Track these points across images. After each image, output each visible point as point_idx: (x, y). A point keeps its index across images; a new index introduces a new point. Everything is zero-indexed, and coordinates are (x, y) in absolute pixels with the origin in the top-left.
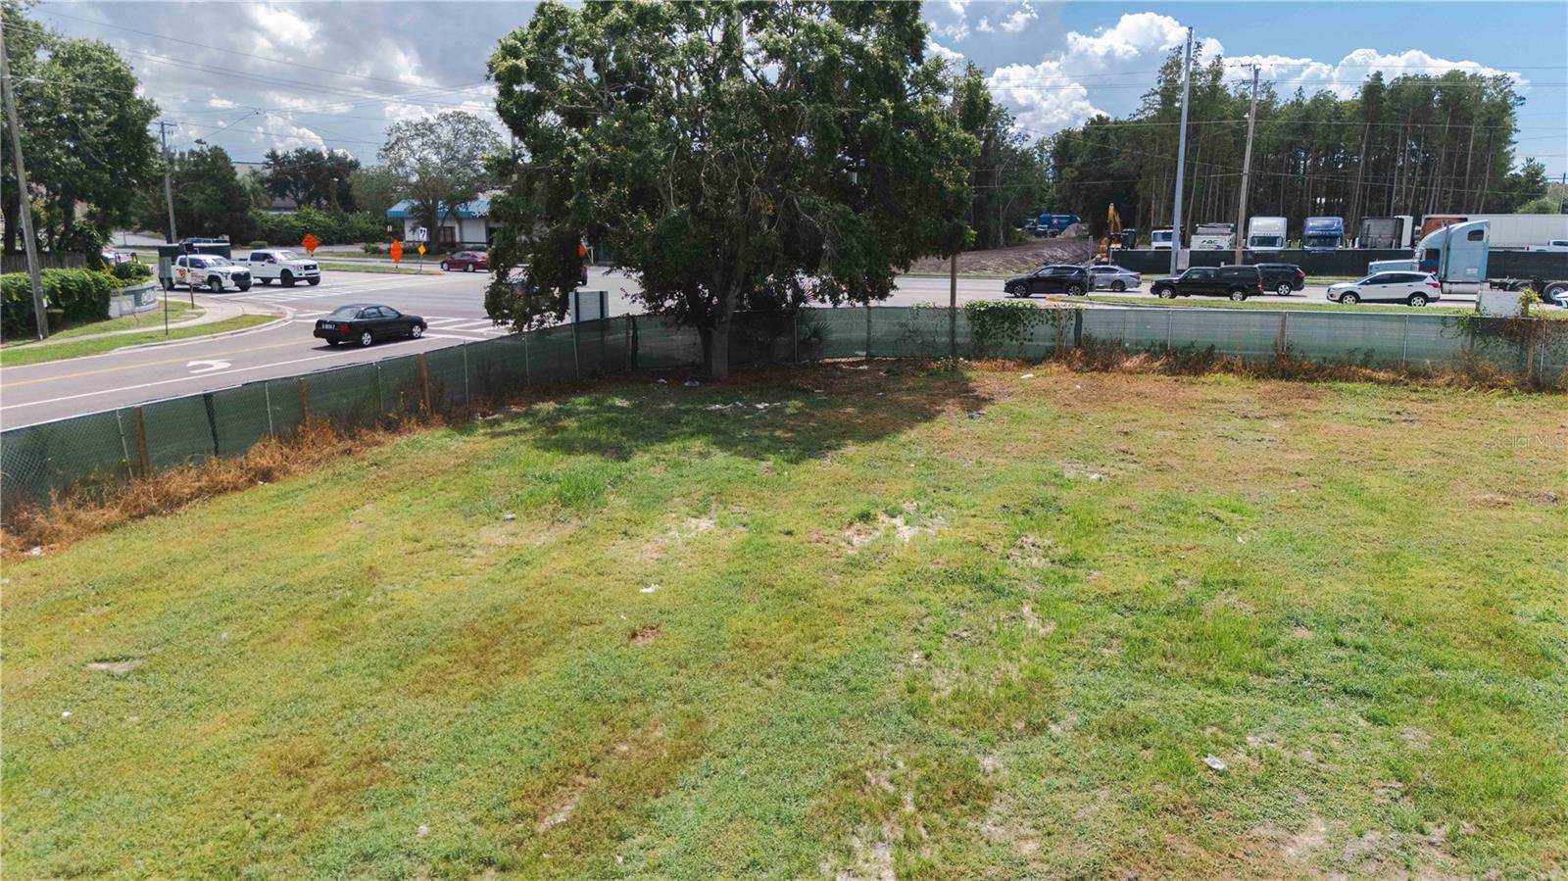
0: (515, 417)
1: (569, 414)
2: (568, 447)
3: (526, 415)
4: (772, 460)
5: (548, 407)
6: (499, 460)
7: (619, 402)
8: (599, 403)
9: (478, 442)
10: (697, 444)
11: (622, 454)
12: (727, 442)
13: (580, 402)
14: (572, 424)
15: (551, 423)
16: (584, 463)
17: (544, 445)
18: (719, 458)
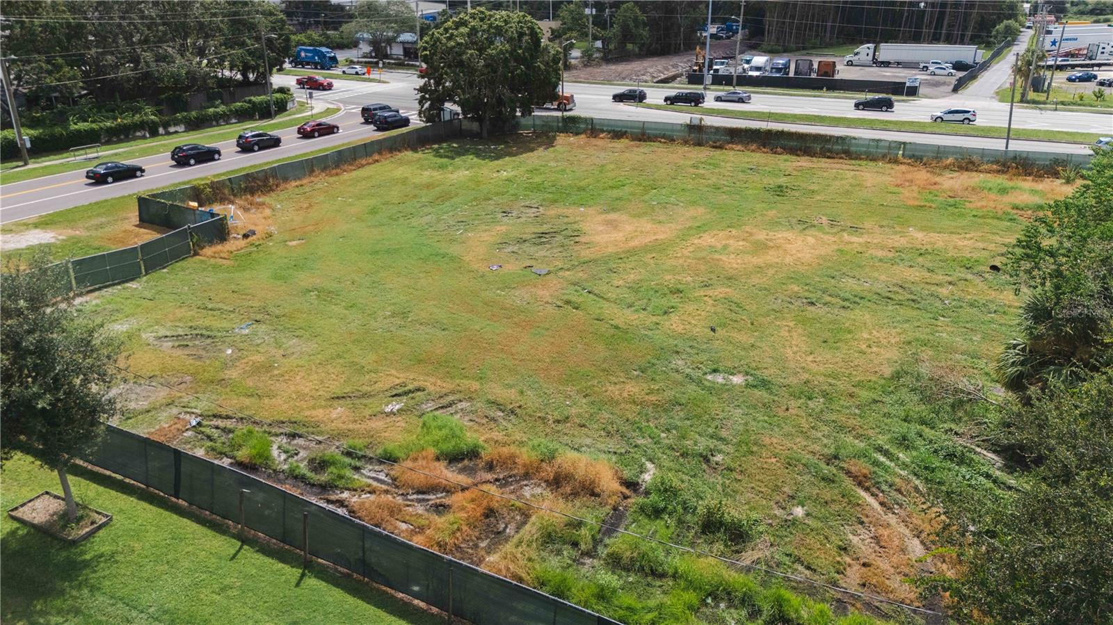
0: (428, 149)
1: (442, 148)
2: (441, 157)
3: (431, 148)
4: (487, 160)
5: (436, 146)
6: (426, 159)
7: (455, 145)
8: (449, 145)
9: (419, 155)
10: (471, 157)
11: (453, 158)
12: (478, 156)
13: (444, 145)
14: (442, 151)
15: (437, 151)
16: (445, 160)
17: (435, 156)
18: (475, 159)
